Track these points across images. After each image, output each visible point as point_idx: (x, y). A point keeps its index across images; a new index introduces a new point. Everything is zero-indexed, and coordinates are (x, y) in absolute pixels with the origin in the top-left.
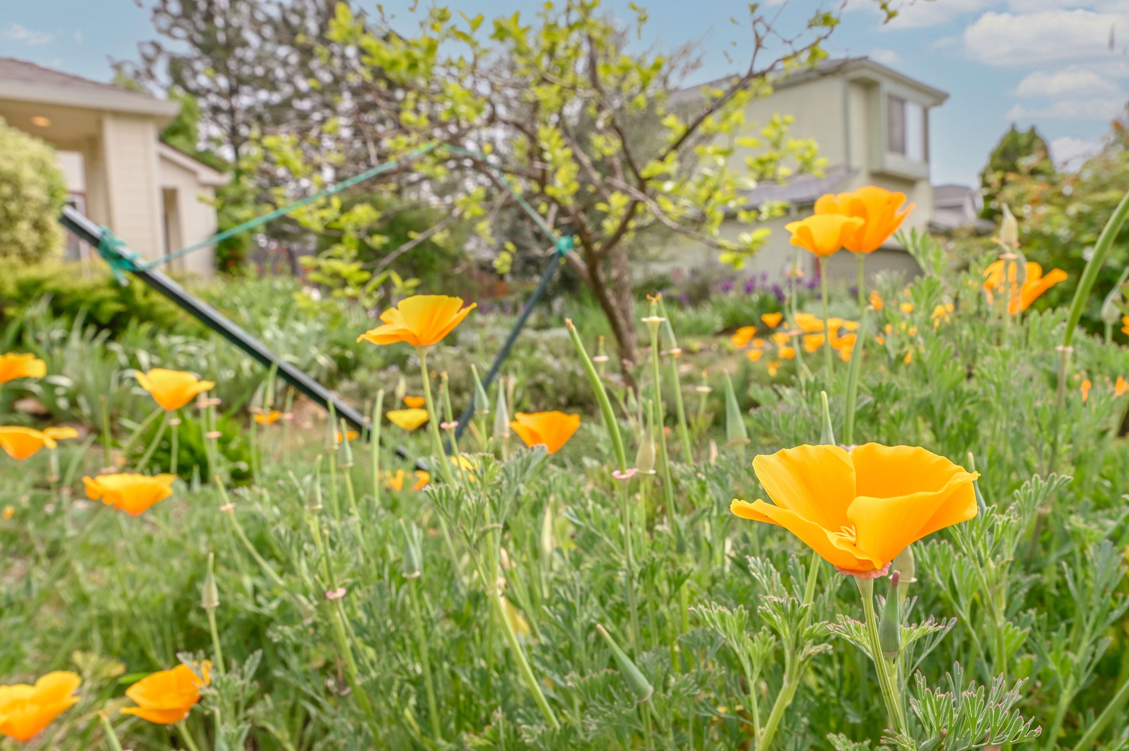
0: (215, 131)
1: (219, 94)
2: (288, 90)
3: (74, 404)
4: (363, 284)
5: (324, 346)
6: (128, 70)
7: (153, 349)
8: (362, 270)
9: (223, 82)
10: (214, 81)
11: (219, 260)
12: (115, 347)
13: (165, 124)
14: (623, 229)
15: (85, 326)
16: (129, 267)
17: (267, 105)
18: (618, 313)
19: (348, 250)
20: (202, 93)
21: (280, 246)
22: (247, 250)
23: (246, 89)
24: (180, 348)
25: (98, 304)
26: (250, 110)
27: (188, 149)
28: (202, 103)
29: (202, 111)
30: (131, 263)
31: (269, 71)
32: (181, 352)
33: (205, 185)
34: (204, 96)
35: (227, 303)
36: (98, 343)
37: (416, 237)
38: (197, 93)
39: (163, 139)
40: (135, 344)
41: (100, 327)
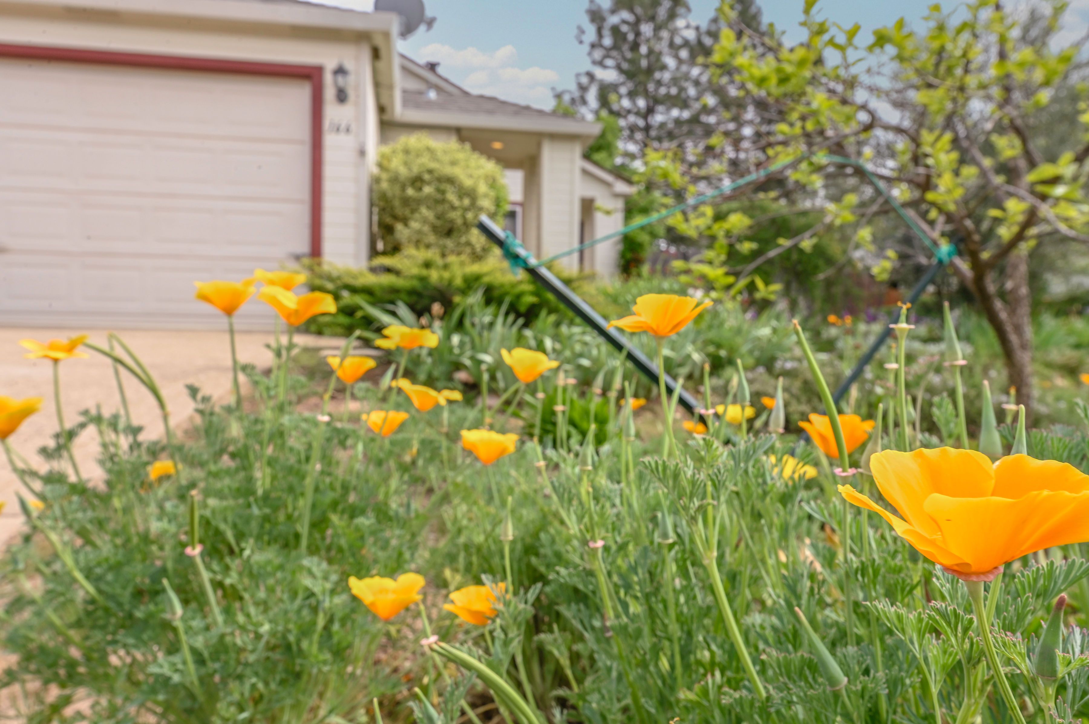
0: (632, 148)
1: (638, 113)
2: (697, 106)
3: (493, 378)
4: (728, 287)
5: (699, 343)
6: (567, 98)
7: (556, 337)
8: (727, 274)
9: (641, 103)
10: (634, 103)
11: (622, 262)
12: (528, 333)
13: (590, 142)
14: (1019, 237)
15: (507, 314)
16: (523, 265)
17: (678, 122)
18: (1009, 328)
19: (718, 255)
20: (623, 113)
21: (678, 250)
22: (648, 253)
23: (660, 108)
24: (577, 337)
25: (519, 296)
26: (662, 125)
27: (608, 164)
28: (622, 123)
29: (621, 129)
30: (525, 262)
31: (682, 89)
32: (579, 341)
33: (617, 195)
34: (625, 117)
35: (621, 300)
36: (515, 329)
37: (785, 243)
38: (618, 114)
39: (587, 156)
40: (543, 332)
41: (518, 315)
